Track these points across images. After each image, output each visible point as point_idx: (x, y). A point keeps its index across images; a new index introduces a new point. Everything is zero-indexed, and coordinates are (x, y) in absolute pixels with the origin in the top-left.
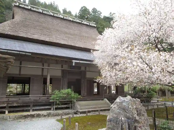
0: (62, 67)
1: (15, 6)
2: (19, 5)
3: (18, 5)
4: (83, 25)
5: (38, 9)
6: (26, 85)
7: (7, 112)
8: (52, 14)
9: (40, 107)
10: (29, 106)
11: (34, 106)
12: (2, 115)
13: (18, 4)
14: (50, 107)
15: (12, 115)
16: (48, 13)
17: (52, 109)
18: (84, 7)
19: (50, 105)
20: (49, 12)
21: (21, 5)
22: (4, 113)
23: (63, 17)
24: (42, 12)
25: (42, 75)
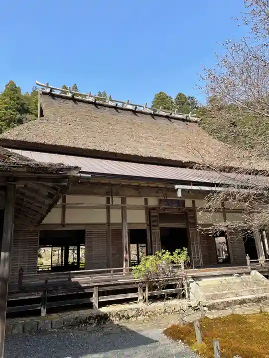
0: (146, 204)
7: (43, 313)
9: (114, 298)
10: (90, 295)
12: (35, 319)
24: (95, 101)
25: (108, 224)
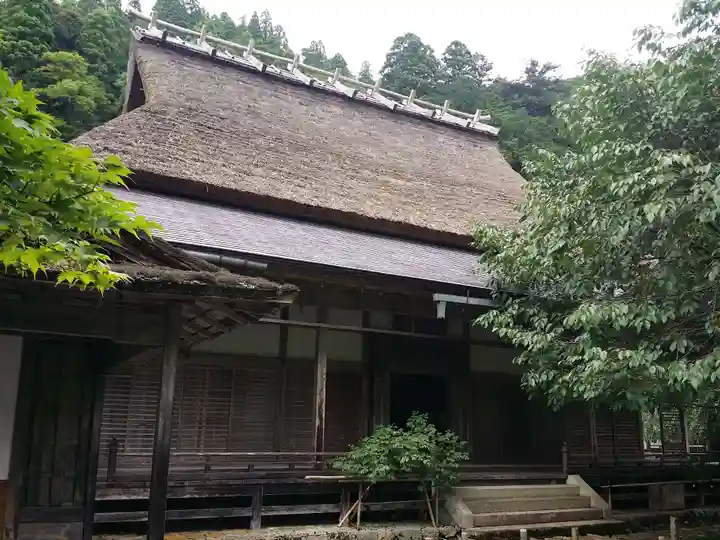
0: (366, 323)
1: (147, 41)
2: (165, 35)
3: (160, 37)
4: (439, 127)
5: (240, 52)
8: (306, 80)
9: (292, 510)
11: (269, 501)
14: (336, 511)
16: (286, 74)
17: (344, 517)
18: (410, 36)
19: (334, 499)
20: (289, 66)
21: (173, 36)
23: (355, 93)
24: (265, 67)
25: (282, 358)
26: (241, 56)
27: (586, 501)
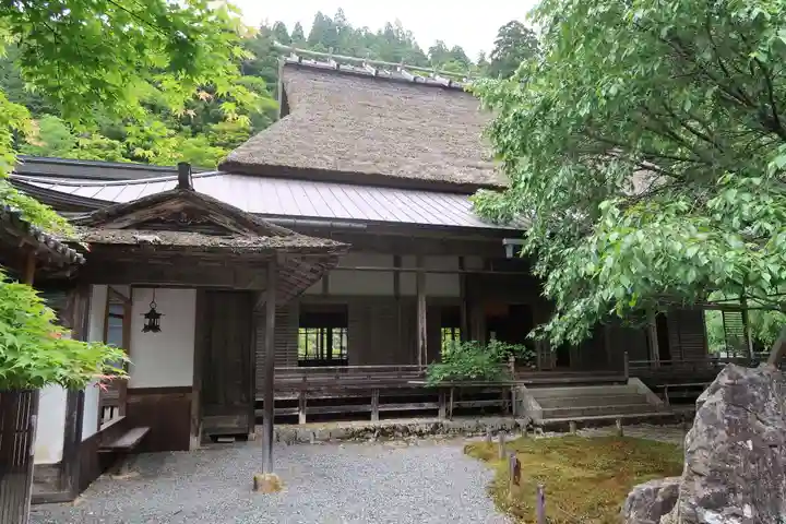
0: (462, 266)
1: (288, 65)
2: (300, 59)
3: (298, 61)
5: (360, 65)
6: (334, 331)
7: (302, 419)
8: (411, 77)
10: (368, 401)
11: (382, 401)
12: (291, 427)
13: (295, 58)
14: (436, 407)
15: (320, 427)
16: (395, 75)
17: (442, 412)
19: (433, 399)
20: (399, 69)
21: (307, 59)
22: (295, 420)
23: (450, 82)
24: (377, 72)
25: (397, 297)
26: (362, 66)
27: (643, 398)
